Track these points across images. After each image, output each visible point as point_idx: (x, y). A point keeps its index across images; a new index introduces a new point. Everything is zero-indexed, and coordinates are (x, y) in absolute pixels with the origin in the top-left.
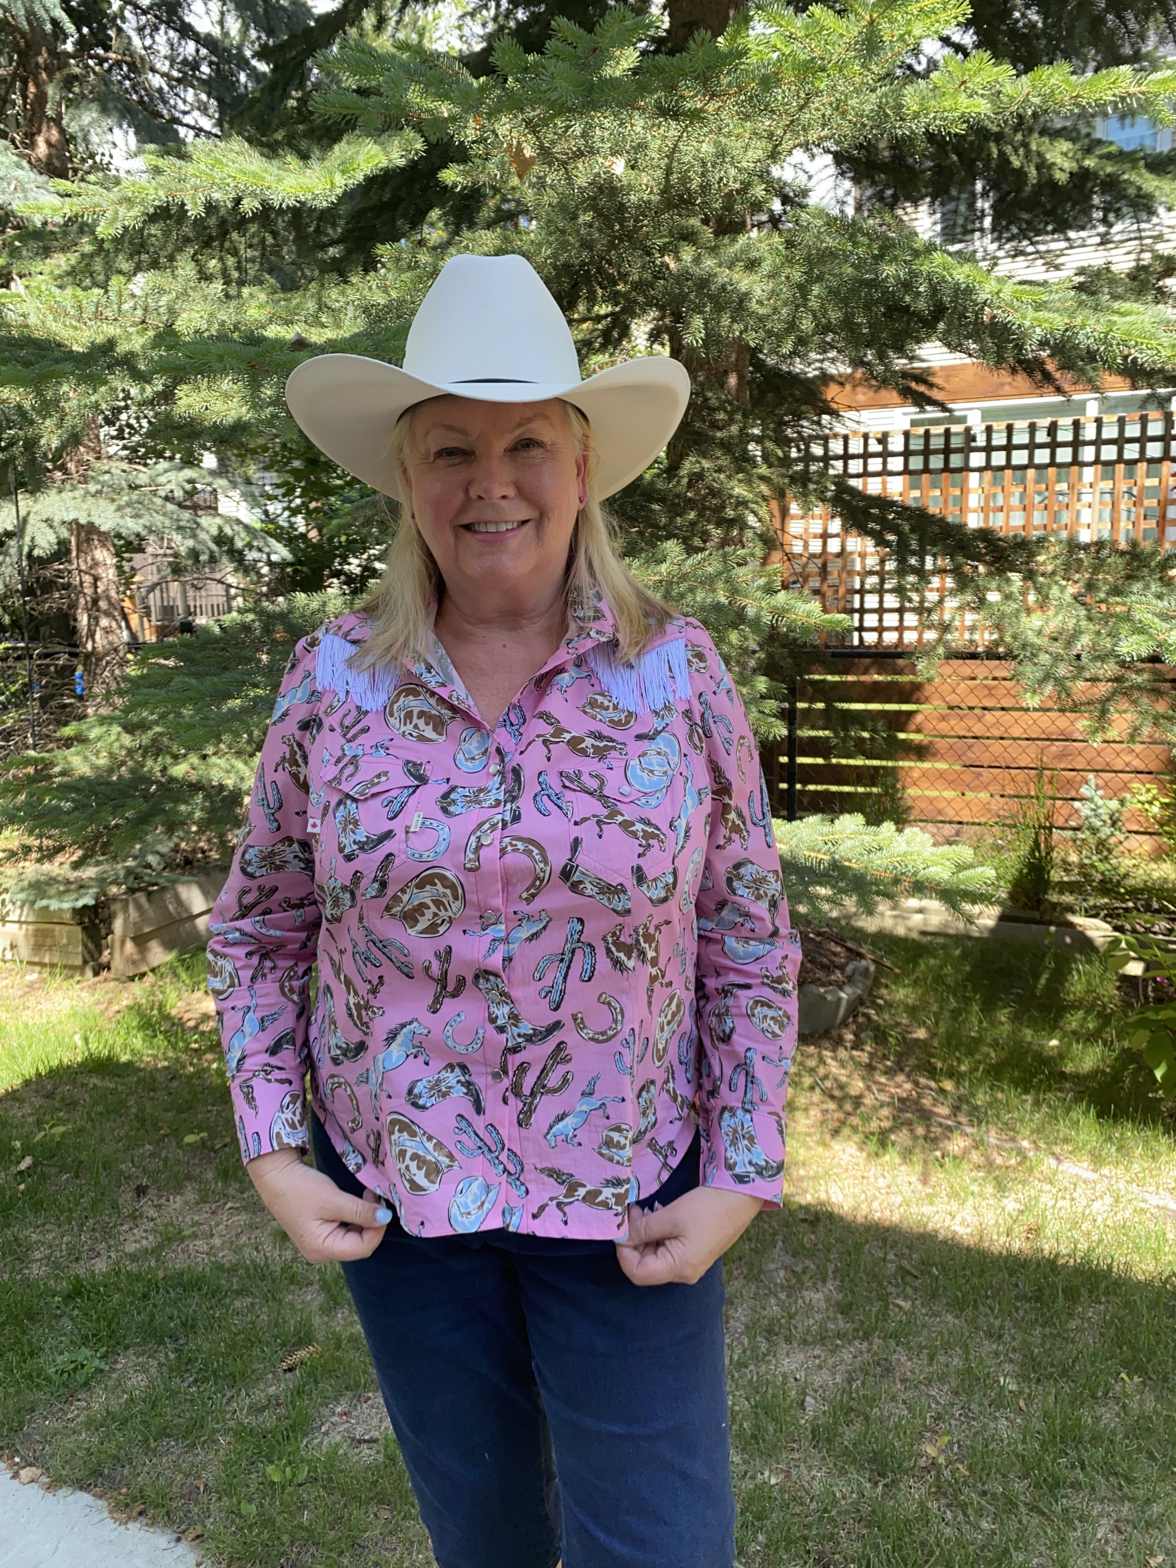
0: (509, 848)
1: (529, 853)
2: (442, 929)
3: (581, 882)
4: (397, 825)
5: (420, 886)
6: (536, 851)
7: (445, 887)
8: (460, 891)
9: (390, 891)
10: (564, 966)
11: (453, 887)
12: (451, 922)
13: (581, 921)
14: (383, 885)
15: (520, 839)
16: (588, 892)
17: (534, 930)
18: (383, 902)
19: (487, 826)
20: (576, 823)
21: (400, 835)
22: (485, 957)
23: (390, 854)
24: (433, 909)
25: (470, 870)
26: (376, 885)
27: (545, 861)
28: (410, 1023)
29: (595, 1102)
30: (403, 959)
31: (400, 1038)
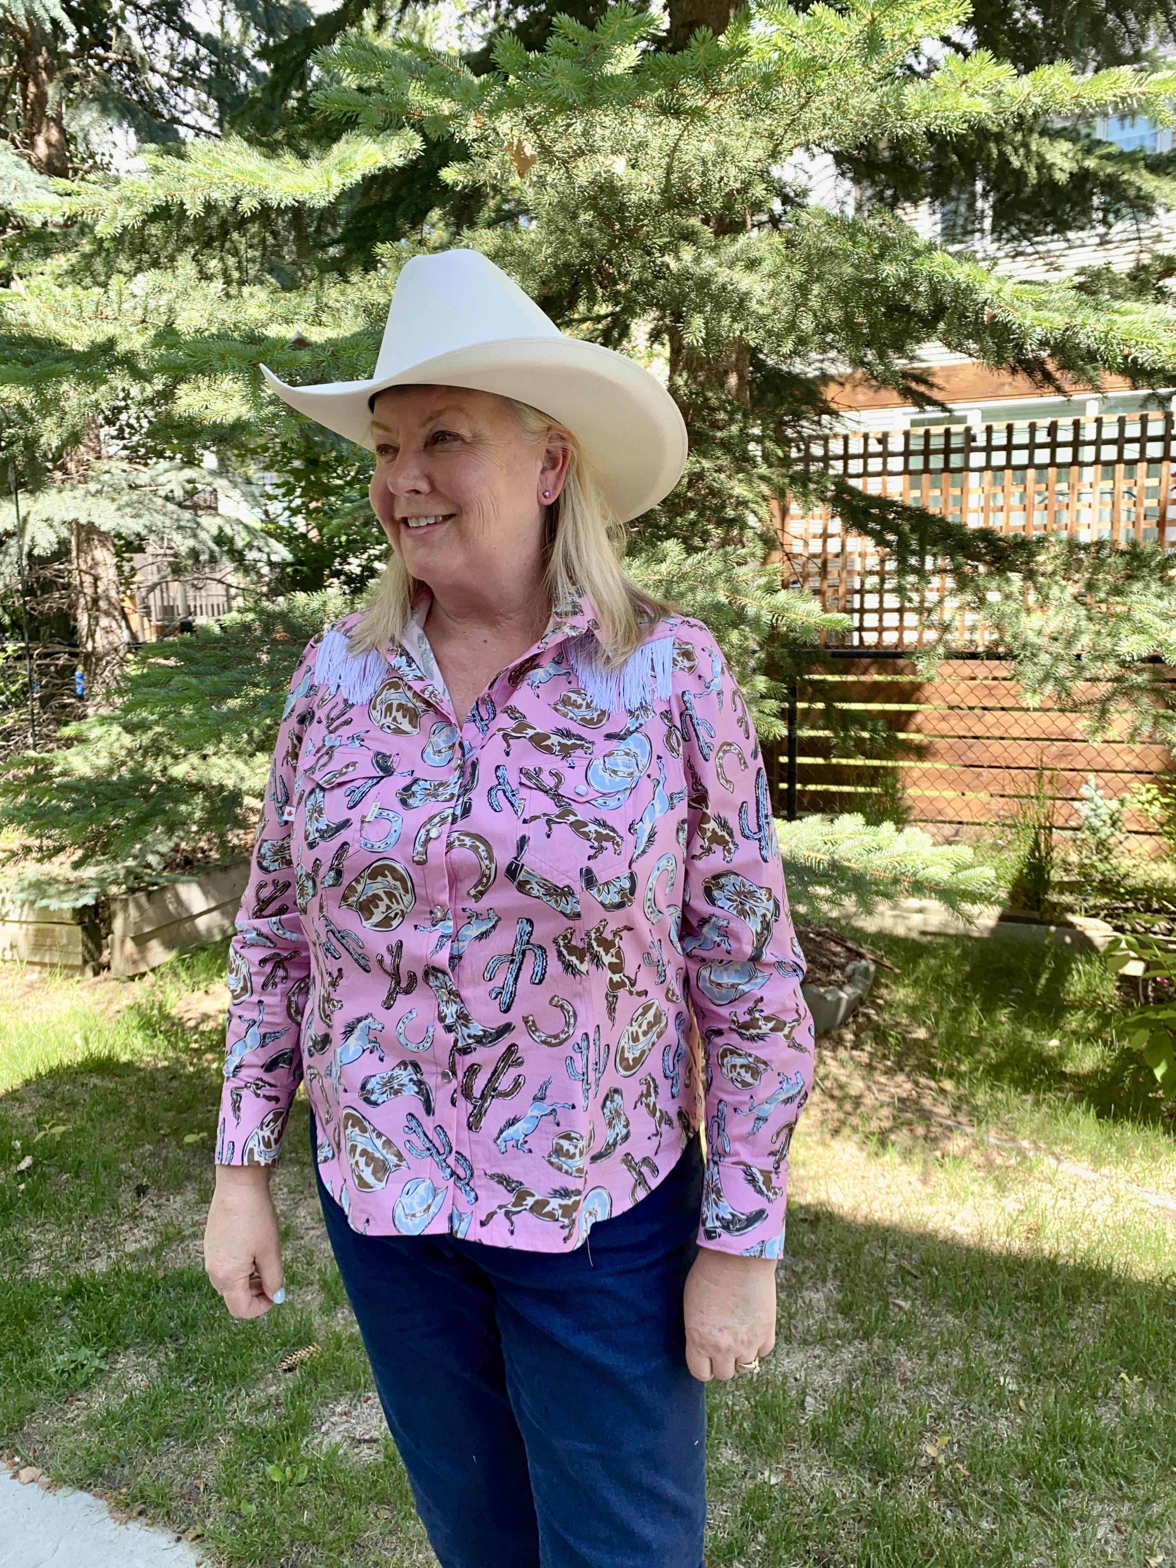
0: (457, 843)
1: (475, 849)
2: (395, 923)
3: (528, 882)
4: (354, 815)
5: (373, 876)
6: (482, 848)
7: (395, 879)
8: (410, 884)
9: (346, 880)
10: (514, 967)
11: (402, 880)
12: (403, 916)
13: (530, 922)
14: (339, 874)
15: (468, 834)
16: (535, 892)
17: (484, 929)
18: (340, 890)
19: (437, 819)
20: (525, 821)
21: (356, 824)
22: (432, 953)
23: (345, 843)
24: (386, 901)
25: (418, 863)
26: (332, 873)
27: (490, 858)
28: (366, 1018)
29: (545, 1107)
30: (360, 951)
31: (357, 1033)
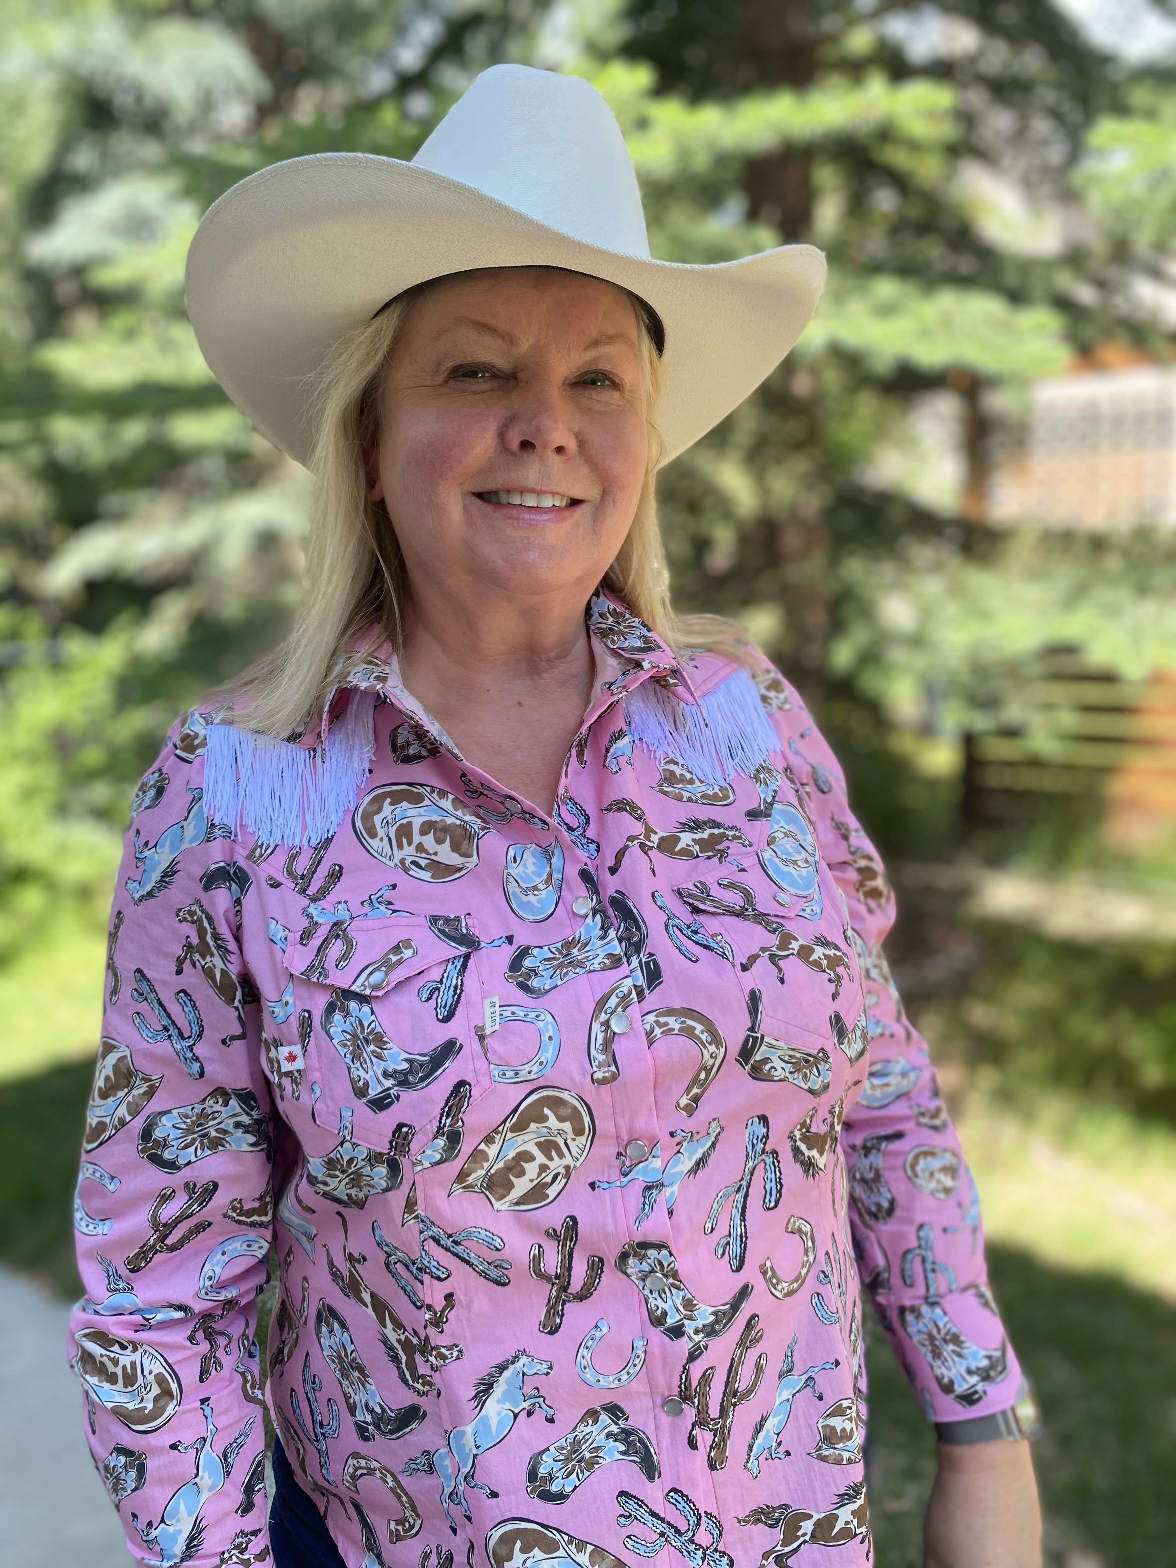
0: (658, 1031)
1: (688, 1032)
2: (552, 1192)
3: (766, 1060)
4: (457, 1029)
5: (520, 1127)
6: (699, 1027)
7: (561, 1119)
8: (587, 1119)
9: (466, 1147)
10: (740, 1196)
11: (574, 1117)
12: (568, 1176)
13: (764, 1119)
14: (454, 1138)
15: (670, 1012)
16: (778, 1074)
17: (699, 1155)
18: (453, 1168)
19: (613, 1001)
20: (744, 968)
21: (471, 1046)
23: (462, 1083)
24: (541, 1158)
25: (603, 1082)
26: (441, 1142)
27: (716, 1040)
28: (515, 1359)
29: (797, 1380)
30: (492, 1256)
31: (499, 1390)
